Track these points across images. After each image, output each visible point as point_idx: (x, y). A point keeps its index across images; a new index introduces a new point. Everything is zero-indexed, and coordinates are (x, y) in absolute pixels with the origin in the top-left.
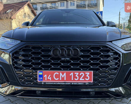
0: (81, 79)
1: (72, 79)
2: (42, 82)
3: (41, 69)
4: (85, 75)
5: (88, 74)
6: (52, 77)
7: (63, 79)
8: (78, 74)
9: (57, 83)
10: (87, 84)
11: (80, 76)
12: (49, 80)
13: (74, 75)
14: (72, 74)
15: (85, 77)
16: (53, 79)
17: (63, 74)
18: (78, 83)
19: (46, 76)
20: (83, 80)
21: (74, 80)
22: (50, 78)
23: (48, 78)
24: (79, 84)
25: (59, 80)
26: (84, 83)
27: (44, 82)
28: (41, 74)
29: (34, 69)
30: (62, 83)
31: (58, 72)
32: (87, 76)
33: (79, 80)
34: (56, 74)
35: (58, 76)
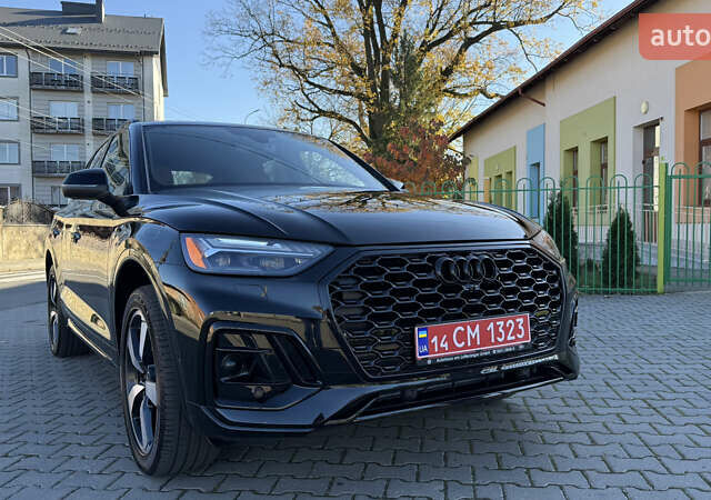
0: (509, 338)
1: (493, 340)
2: (427, 359)
3: (421, 322)
4: (517, 324)
5: (521, 320)
6: (449, 340)
7: (474, 341)
8: (502, 323)
9: (463, 354)
10: (521, 347)
11: (506, 330)
12: (443, 350)
13: (496, 327)
14: (492, 325)
15: (517, 331)
16: (452, 347)
17: (473, 330)
18: (504, 348)
19: (435, 339)
20: (513, 338)
21: (497, 342)
22: (446, 345)
23: (442, 345)
24: (507, 350)
25: (466, 347)
26: (517, 347)
27: (432, 359)
28: (423, 335)
29: (402, 323)
30: (472, 353)
31: (460, 325)
32: (520, 327)
33: (506, 341)
34: (460, 331)
35: (462, 336)
